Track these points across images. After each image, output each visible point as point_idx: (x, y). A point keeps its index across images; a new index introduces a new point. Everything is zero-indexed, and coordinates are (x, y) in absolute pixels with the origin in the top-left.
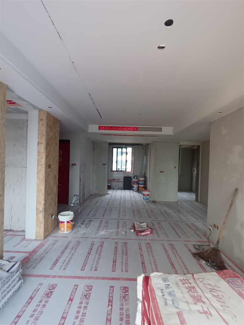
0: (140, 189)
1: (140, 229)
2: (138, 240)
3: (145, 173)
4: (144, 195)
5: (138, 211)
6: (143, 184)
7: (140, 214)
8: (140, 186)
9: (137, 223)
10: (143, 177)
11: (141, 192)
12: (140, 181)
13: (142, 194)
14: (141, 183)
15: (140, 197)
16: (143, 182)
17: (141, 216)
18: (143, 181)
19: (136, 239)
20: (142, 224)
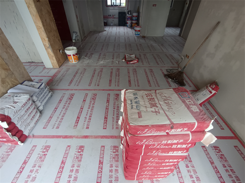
0: (133, 25)
1: (130, 59)
2: (128, 67)
3: (138, 7)
4: (136, 31)
5: (130, 45)
6: (136, 20)
7: (131, 47)
8: (133, 22)
9: (128, 55)
10: (137, 12)
11: (133, 28)
12: (134, 16)
13: (134, 29)
14: (134, 18)
15: (133, 32)
16: (136, 18)
17: (131, 50)
18: (136, 16)
19: (126, 67)
20: (132, 56)
